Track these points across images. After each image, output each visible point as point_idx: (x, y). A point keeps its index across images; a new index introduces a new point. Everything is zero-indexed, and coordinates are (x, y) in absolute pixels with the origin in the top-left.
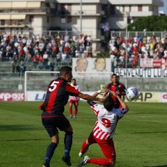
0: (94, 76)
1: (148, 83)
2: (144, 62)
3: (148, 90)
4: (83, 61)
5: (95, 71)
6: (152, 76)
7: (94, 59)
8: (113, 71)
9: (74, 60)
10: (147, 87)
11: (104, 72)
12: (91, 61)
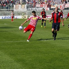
0: (21, 10)
1: (39, 12)
2: (37, 5)
3: (39, 14)
4: (17, 5)
5: (21, 9)
6: (40, 10)
7: (21, 5)
8: (27, 9)
9: (14, 5)
10: (38, 13)
11: (24, 9)
12: (20, 5)
